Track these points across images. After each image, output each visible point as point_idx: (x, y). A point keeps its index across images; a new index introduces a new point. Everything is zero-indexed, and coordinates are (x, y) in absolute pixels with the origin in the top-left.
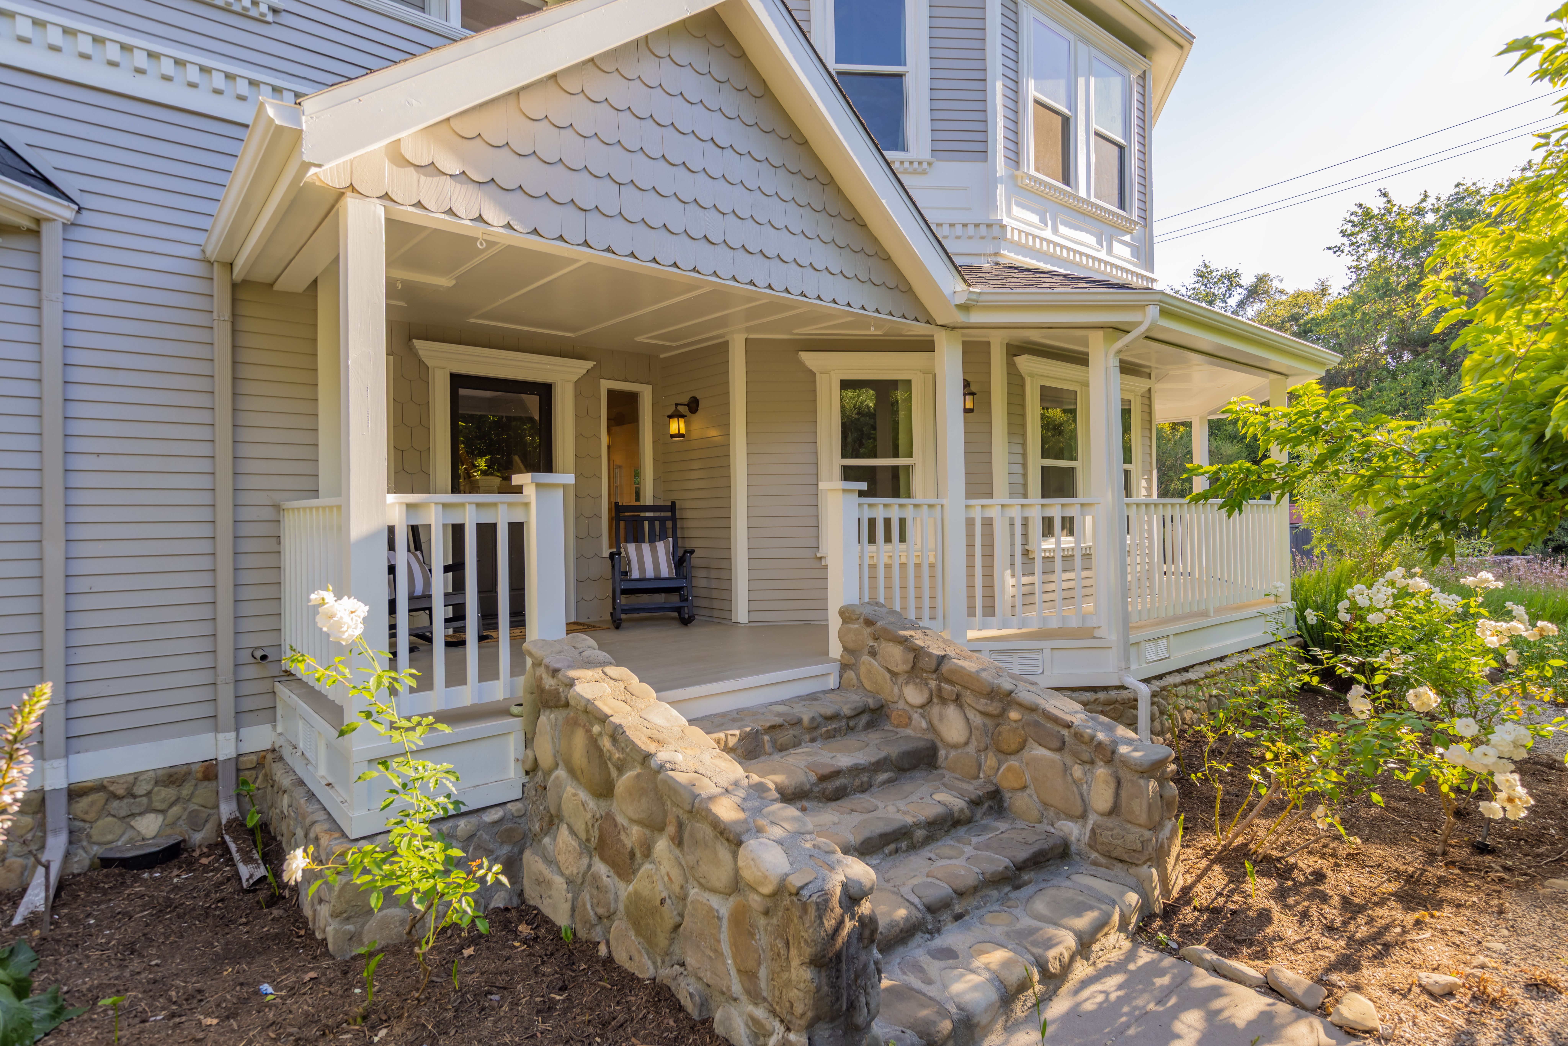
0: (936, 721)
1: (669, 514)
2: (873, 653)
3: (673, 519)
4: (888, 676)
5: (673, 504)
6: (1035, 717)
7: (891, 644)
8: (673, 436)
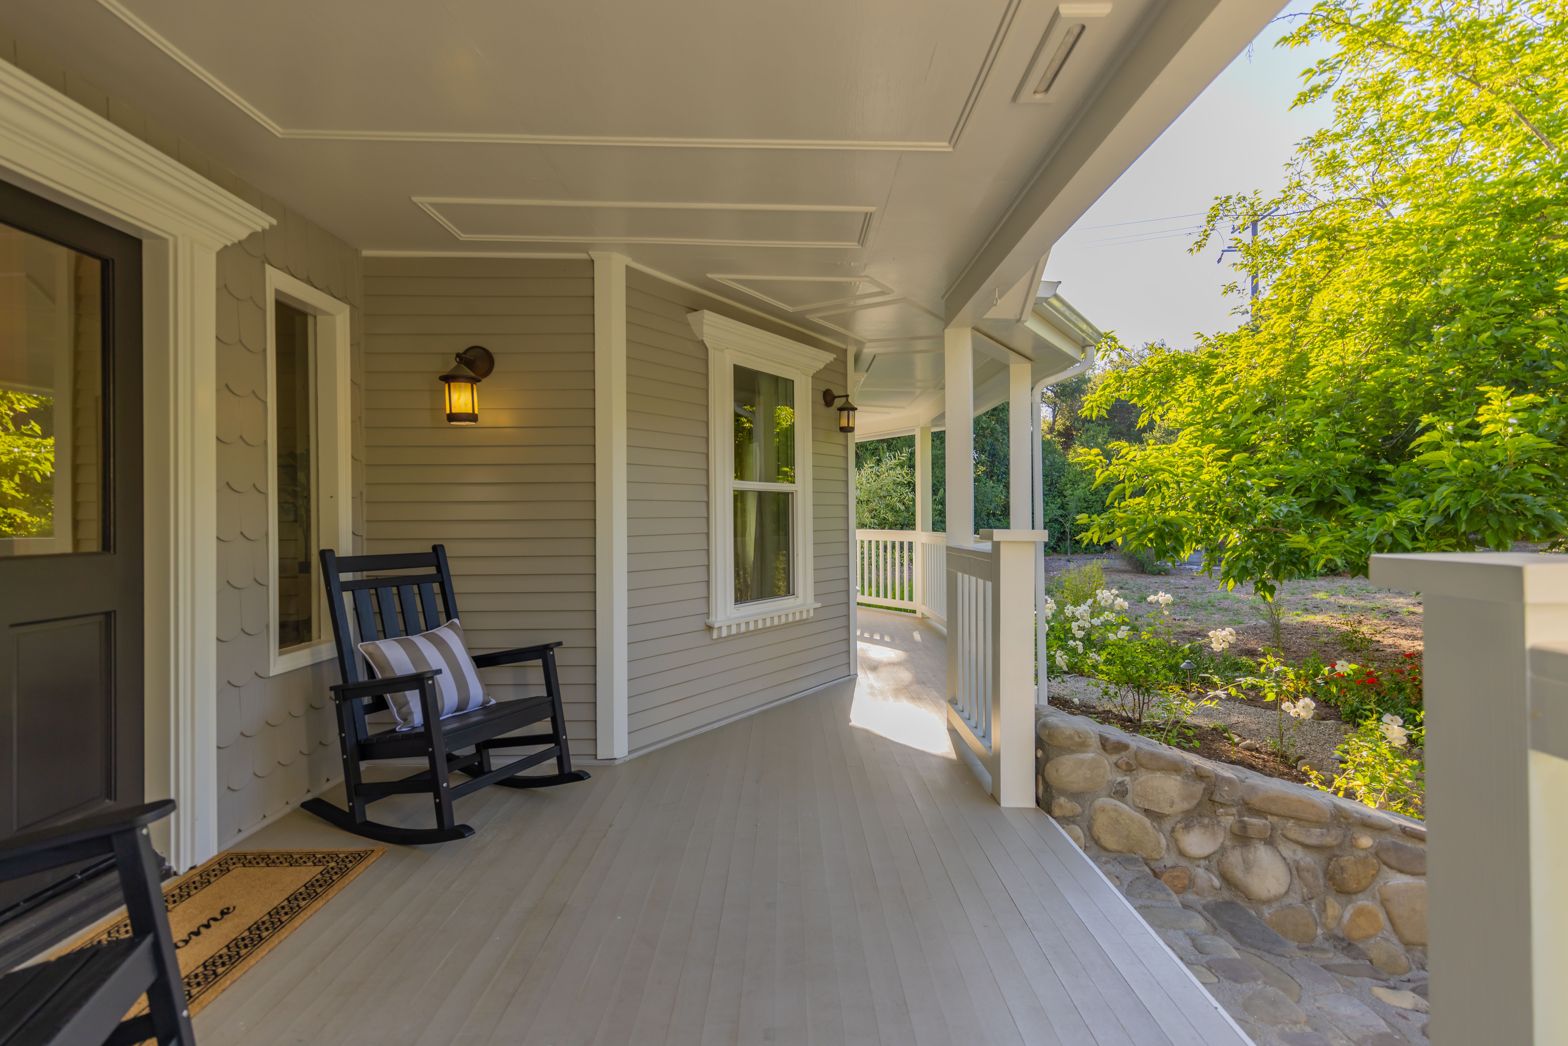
0: (1238, 873)
1: (432, 570)
2: (1120, 793)
3: (443, 578)
4: (1147, 822)
5: (438, 550)
6: (1388, 839)
7: (1158, 774)
8: (452, 417)
